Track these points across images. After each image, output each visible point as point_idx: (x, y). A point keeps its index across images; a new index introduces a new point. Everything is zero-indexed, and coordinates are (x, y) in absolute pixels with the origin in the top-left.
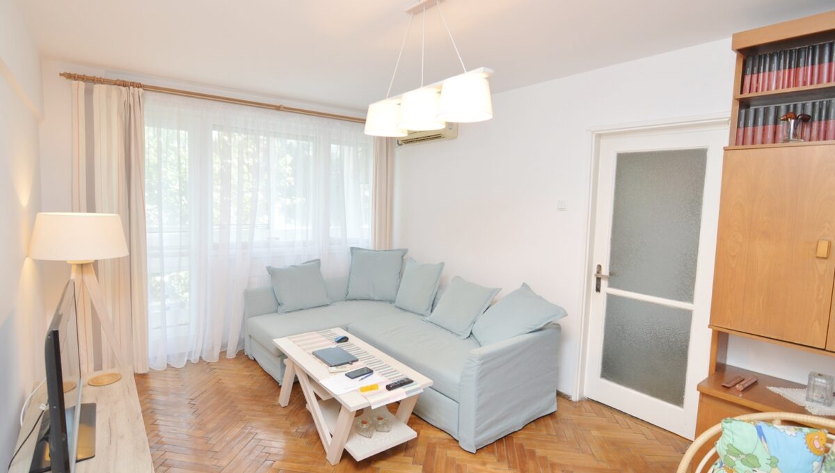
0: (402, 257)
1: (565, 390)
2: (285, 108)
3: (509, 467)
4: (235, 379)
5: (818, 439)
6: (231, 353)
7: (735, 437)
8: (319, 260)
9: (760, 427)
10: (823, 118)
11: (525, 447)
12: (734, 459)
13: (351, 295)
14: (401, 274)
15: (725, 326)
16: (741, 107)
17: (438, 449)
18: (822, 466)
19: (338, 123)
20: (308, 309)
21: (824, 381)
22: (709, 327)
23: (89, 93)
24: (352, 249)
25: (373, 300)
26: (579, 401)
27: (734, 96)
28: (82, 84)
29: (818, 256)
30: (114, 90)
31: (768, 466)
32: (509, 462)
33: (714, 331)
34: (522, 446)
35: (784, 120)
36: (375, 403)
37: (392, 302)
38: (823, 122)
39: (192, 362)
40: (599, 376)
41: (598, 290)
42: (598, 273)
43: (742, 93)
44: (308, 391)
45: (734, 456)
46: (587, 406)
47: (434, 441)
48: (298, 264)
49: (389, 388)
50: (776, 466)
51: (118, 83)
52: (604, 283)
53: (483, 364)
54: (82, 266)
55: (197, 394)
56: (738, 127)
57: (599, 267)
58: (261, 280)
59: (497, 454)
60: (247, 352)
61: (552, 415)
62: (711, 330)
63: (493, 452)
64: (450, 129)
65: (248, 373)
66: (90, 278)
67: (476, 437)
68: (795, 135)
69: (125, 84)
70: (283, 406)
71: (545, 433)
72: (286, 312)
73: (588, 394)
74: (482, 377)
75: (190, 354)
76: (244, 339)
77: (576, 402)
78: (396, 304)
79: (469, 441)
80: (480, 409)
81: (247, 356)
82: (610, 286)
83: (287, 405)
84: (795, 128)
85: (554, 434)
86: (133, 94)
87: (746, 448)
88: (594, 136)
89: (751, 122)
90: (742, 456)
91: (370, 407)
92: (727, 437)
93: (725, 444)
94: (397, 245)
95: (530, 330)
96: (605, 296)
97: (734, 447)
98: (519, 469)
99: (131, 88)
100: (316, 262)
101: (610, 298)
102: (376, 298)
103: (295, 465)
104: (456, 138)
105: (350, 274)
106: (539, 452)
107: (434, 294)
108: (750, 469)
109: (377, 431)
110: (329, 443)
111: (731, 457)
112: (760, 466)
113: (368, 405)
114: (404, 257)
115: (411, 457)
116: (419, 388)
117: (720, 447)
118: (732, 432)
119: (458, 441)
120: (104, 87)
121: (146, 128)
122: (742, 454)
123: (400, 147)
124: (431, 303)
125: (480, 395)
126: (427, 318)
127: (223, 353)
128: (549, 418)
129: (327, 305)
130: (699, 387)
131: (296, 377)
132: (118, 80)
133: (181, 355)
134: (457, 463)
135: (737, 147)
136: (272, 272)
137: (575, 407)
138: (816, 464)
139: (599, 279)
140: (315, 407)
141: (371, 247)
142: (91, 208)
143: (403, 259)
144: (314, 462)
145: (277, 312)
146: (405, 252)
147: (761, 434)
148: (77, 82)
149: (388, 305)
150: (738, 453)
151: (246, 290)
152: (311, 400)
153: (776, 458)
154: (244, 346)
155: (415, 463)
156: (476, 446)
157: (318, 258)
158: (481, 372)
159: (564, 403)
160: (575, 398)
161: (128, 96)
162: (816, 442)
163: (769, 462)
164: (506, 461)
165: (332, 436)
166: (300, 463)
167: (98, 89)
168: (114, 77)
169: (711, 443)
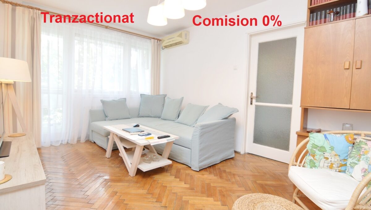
0: (164, 98)
1: (238, 150)
2: (110, 27)
3: (214, 175)
4: (84, 149)
5: (350, 137)
6: (83, 140)
7: (315, 140)
8: (125, 99)
9: (326, 135)
10: (344, 13)
11: (221, 169)
12: (315, 150)
13: (140, 115)
14: (163, 105)
15: (307, 105)
16: (311, 13)
17: (181, 170)
18: (352, 149)
19: (135, 37)
20: (120, 119)
21: (349, 126)
22: (300, 107)
23: (14, 11)
24: (141, 95)
25: (151, 117)
26: (244, 154)
27: (308, 7)
28: (10, 6)
29: (345, 68)
30: (27, 10)
31: (330, 150)
32: (214, 174)
33: (302, 108)
34: (220, 169)
35: (329, 13)
36: (152, 143)
37: (159, 117)
38: (344, 15)
39: (63, 143)
40: (253, 142)
41: (251, 104)
42: (251, 96)
43: (311, 5)
44: (120, 146)
45: (315, 149)
46: (248, 155)
47: (179, 168)
48: (116, 99)
49: (159, 138)
50: (333, 150)
51: (29, 7)
52: (254, 101)
53: (202, 129)
54: (7, 85)
55: (65, 154)
56: (310, 21)
57: (252, 93)
58: (98, 106)
59: (208, 171)
60: (91, 139)
61: (232, 158)
62: (301, 108)
63: (207, 171)
64: (186, 39)
65: (91, 147)
66: (11, 91)
67: (199, 163)
68: (334, 20)
69: (32, 8)
70: (108, 157)
71: (230, 164)
72: (110, 120)
73: (248, 151)
74: (202, 135)
75: (62, 141)
76: (89, 135)
77: (243, 154)
78: (162, 118)
79: (196, 166)
80: (201, 150)
81: (91, 141)
82: (257, 101)
83: (110, 157)
84: (334, 17)
85: (234, 164)
86: (36, 13)
87: (320, 144)
88: (249, 35)
89: (315, 19)
90: (318, 148)
91: (150, 145)
92: (311, 141)
93: (311, 144)
94: (162, 93)
95: (222, 118)
96: (255, 106)
97: (315, 145)
98: (219, 176)
99: (35, 10)
100: (124, 99)
101: (257, 107)
102: (152, 116)
103: (113, 177)
104: (188, 43)
105: (140, 106)
106: (228, 170)
107: (179, 111)
108: (322, 153)
109: (153, 161)
110: (130, 167)
111: (313, 149)
112: (326, 151)
113: (149, 144)
114: (165, 98)
115: (169, 173)
116: (173, 139)
117: (309, 147)
118: (314, 138)
119: (191, 167)
120: (21, 8)
121: (42, 32)
122: (318, 147)
123: (163, 50)
124: (178, 115)
125: (201, 144)
126: (176, 121)
127: (79, 141)
128: (231, 159)
129: (129, 118)
130: (297, 133)
131: (115, 142)
132: (28, 6)
133: (58, 141)
134: (191, 175)
135: (310, 27)
136: (103, 102)
137: (243, 156)
138: (350, 148)
139: (252, 99)
140: (124, 154)
141: (150, 94)
142: (13, 56)
143: (164, 99)
144: (123, 176)
145: (105, 120)
146: (165, 96)
147: (326, 137)
148: (7, 4)
149: (157, 119)
150: (316, 147)
151: (90, 110)
152: (122, 151)
153: (333, 147)
154: (89, 138)
155: (171, 175)
156: (199, 168)
157: (125, 98)
158: (201, 133)
159: (237, 155)
160: (242, 153)
161: (33, 14)
162: (349, 138)
163: (330, 148)
164: (213, 173)
165: (131, 164)
166: (116, 176)
167: (18, 9)
168: (27, 5)
169: (304, 146)
